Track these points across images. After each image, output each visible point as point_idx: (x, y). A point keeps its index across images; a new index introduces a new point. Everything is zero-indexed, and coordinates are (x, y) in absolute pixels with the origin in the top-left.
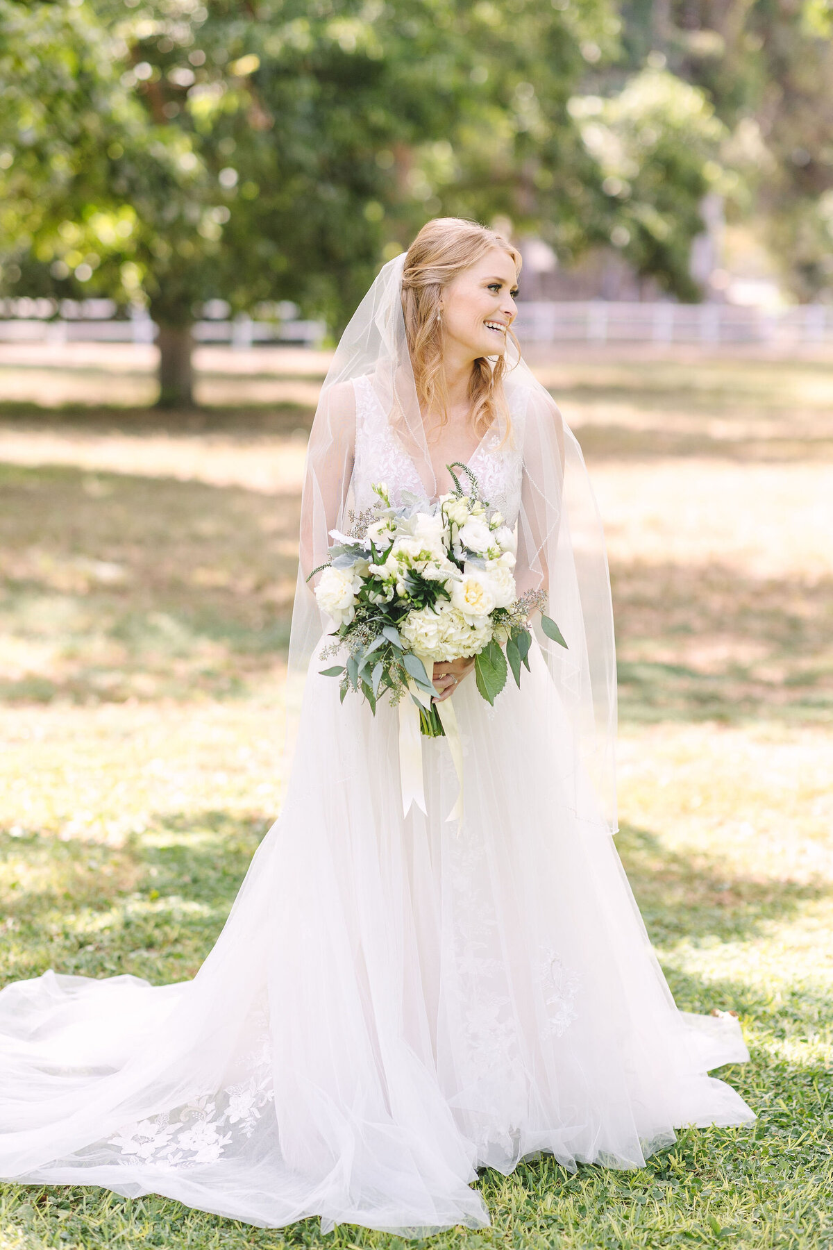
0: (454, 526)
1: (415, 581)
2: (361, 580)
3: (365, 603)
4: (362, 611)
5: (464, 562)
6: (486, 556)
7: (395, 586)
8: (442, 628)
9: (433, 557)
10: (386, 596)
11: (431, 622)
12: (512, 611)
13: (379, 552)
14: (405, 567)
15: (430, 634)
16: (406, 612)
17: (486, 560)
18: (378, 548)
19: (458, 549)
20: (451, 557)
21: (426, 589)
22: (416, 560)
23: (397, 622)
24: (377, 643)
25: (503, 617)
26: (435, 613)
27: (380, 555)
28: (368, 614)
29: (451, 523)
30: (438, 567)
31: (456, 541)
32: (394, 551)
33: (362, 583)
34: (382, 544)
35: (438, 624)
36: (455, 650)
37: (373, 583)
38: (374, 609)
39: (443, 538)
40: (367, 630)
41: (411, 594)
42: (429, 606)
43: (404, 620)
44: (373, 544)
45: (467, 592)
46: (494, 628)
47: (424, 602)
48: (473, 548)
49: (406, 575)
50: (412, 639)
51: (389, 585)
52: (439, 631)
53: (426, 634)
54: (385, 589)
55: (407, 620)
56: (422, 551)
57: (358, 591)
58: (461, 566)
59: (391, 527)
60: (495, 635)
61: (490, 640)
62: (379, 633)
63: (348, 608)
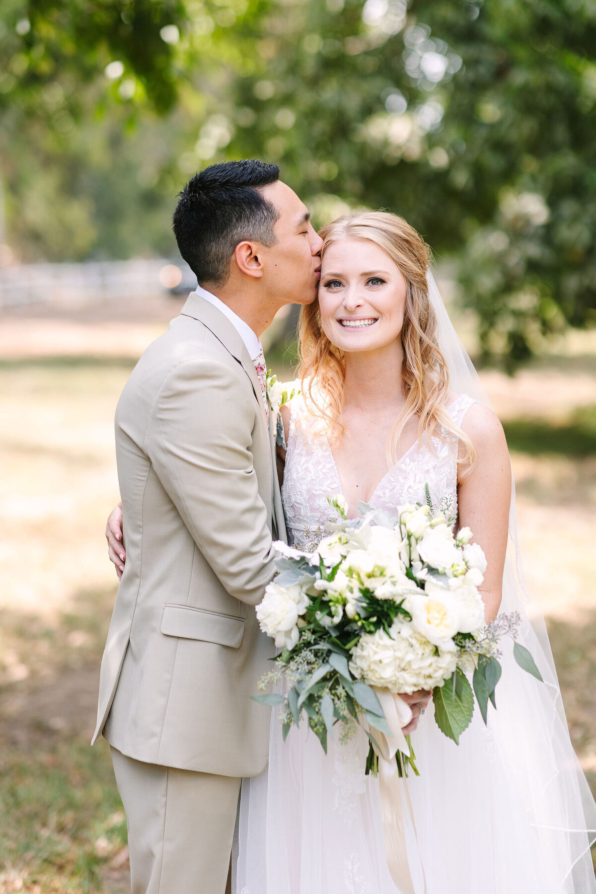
0: (413, 540)
1: (367, 601)
2: (306, 599)
3: (312, 626)
4: (307, 634)
5: (424, 581)
6: (449, 572)
7: (344, 605)
8: (399, 654)
9: (388, 573)
10: (332, 616)
11: (386, 647)
12: (480, 637)
13: (329, 567)
14: (356, 585)
15: (385, 661)
16: (358, 635)
17: (449, 578)
18: (326, 563)
19: (417, 564)
20: (409, 575)
21: (379, 609)
22: (370, 576)
23: (347, 647)
24: (321, 672)
25: (468, 643)
26: (390, 637)
27: (329, 571)
28: (314, 637)
29: (409, 537)
30: (394, 583)
31: (415, 556)
32: (345, 566)
33: (307, 602)
34: (330, 560)
35: (394, 651)
36: (414, 680)
37: (320, 602)
38: (321, 633)
39: (400, 554)
40: (312, 658)
41: (362, 616)
42: (384, 629)
43: (356, 645)
44: (321, 559)
45: (428, 613)
46: (460, 656)
47: (377, 625)
48: (433, 565)
49: (357, 594)
50: (365, 667)
51: (337, 605)
52: (396, 658)
53: (381, 662)
54: (333, 609)
55: (359, 645)
56: (376, 566)
57: (303, 612)
58: (421, 585)
59: (344, 540)
60: (460, 664)
61: (454, 669)
62: (325, 661)
63: (291, 630)
